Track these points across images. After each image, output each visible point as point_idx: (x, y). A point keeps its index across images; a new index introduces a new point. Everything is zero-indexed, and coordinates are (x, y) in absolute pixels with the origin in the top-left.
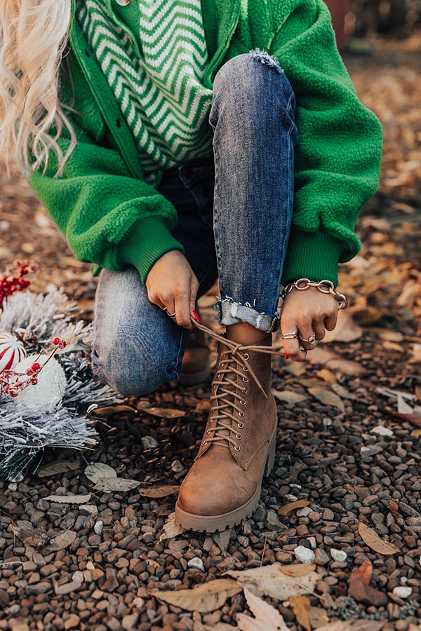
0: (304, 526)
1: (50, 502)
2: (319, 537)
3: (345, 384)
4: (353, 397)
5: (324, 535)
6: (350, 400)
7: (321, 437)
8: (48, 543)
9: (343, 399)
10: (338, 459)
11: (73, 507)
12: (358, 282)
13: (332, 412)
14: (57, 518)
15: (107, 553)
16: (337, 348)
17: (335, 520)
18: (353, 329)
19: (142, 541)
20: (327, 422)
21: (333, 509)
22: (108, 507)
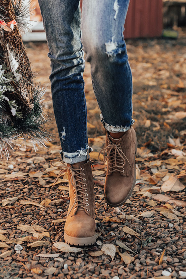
0: (165, 264)
1: (39, 257)
2: (173, 268)
3: (178, 210)
4: (183, 215)
5: (175, 267)
6: (182, 217)
7: (169, 231)
8: (43, 272)
9: (178, 216)
10: (178, 240)
11: (51, 259)
12: (181, 163)
13: (173, 221)
14: (45, 263)
15: (73, 275)
16: (172, 195)
17: (179, 262)
18: (180, 186)
19: (89, 271)
20: (171, 225)
21: (179, 258)
22: (68, 259)
